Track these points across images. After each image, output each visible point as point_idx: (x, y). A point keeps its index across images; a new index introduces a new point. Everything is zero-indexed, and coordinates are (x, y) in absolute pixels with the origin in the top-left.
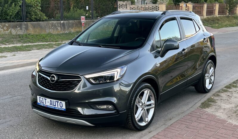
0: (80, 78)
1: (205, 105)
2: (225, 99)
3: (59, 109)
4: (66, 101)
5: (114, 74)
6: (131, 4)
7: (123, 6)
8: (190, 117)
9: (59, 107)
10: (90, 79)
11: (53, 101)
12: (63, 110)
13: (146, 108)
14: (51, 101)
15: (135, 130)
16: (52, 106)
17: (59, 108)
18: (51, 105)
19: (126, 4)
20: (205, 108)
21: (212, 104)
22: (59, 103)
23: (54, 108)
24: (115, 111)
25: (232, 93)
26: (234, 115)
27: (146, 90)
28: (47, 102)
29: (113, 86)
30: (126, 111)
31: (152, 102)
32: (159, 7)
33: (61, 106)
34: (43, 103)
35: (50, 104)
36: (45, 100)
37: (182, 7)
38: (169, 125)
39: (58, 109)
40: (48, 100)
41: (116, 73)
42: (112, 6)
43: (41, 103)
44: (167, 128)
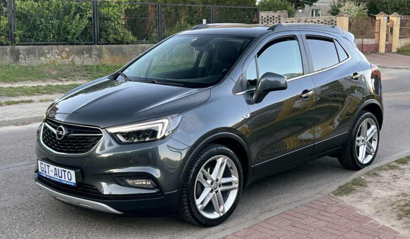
0: (101, 133)
1: (345, 190)
2: (385, 181)
3: (67, 183)
4: (77, 171)
5: (158, 127)
6: (287, 16)
7: (274, 20)
8: (306, 208)
9: (67, 180)
10: (118, 135)
11: (58, 169)
12: (72, 184)
13: (219, 189)
14: (55, 169)
15: (196, 226)
16: (56, 178)
19: (279, 16)
20: (341, 195)
21: (358, 189)
22: (66, 173)
23: (59, 181)
24: (158, 190)
25: (403, 171)
26: (389, 209)
27: (221, 157)
28: (51, 171)
29: (157, 147)
30: (176, 191)
31: (235, 178)
32: (336, 22)
33: (70, 178)
34: (46, 172)
35: (55, 174)
36: (47, 167)
37: (380, 22)
38: (262, 220)
39: (65, 182)
40: (52, 167)
41: (160, 126)
42: (249, 19)
43: (43, 172)
44: (257, 224)
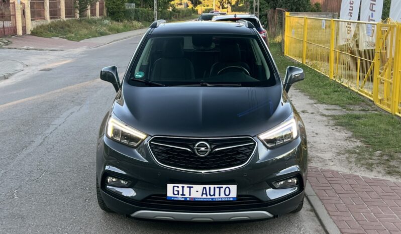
3: (223, 199)
9: (223, 195)
11: (210, 188)
12: (232, 199)
14: (204, 188)
16: (205, 198)
17: (221, 198)
18: (204, 196)
22: (222, 190)
23: (210, 200)
24: (298, 186)
28: (195, 192)
34: (183, 194)
35: (203, 194)
36: (189, 189)
39: (220, 200)
40: (198, 187)
43: (177, 196)
